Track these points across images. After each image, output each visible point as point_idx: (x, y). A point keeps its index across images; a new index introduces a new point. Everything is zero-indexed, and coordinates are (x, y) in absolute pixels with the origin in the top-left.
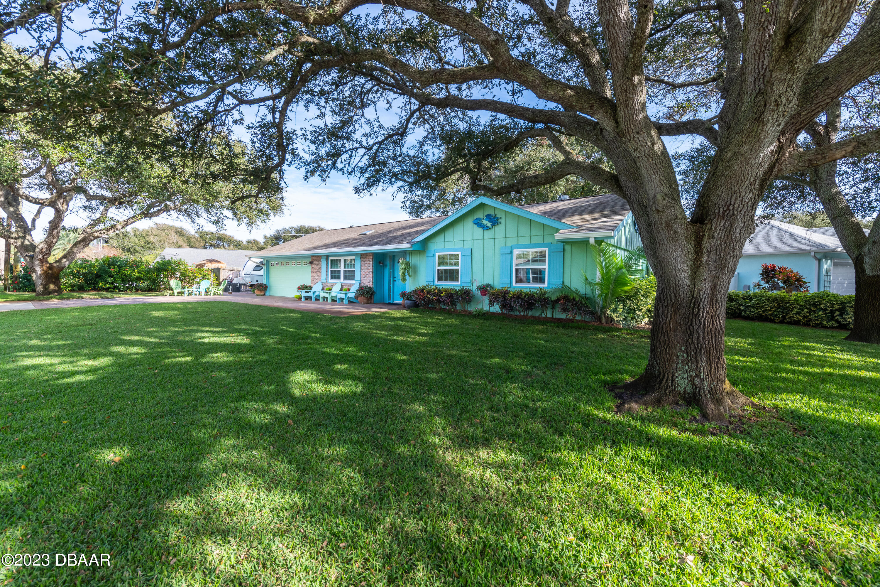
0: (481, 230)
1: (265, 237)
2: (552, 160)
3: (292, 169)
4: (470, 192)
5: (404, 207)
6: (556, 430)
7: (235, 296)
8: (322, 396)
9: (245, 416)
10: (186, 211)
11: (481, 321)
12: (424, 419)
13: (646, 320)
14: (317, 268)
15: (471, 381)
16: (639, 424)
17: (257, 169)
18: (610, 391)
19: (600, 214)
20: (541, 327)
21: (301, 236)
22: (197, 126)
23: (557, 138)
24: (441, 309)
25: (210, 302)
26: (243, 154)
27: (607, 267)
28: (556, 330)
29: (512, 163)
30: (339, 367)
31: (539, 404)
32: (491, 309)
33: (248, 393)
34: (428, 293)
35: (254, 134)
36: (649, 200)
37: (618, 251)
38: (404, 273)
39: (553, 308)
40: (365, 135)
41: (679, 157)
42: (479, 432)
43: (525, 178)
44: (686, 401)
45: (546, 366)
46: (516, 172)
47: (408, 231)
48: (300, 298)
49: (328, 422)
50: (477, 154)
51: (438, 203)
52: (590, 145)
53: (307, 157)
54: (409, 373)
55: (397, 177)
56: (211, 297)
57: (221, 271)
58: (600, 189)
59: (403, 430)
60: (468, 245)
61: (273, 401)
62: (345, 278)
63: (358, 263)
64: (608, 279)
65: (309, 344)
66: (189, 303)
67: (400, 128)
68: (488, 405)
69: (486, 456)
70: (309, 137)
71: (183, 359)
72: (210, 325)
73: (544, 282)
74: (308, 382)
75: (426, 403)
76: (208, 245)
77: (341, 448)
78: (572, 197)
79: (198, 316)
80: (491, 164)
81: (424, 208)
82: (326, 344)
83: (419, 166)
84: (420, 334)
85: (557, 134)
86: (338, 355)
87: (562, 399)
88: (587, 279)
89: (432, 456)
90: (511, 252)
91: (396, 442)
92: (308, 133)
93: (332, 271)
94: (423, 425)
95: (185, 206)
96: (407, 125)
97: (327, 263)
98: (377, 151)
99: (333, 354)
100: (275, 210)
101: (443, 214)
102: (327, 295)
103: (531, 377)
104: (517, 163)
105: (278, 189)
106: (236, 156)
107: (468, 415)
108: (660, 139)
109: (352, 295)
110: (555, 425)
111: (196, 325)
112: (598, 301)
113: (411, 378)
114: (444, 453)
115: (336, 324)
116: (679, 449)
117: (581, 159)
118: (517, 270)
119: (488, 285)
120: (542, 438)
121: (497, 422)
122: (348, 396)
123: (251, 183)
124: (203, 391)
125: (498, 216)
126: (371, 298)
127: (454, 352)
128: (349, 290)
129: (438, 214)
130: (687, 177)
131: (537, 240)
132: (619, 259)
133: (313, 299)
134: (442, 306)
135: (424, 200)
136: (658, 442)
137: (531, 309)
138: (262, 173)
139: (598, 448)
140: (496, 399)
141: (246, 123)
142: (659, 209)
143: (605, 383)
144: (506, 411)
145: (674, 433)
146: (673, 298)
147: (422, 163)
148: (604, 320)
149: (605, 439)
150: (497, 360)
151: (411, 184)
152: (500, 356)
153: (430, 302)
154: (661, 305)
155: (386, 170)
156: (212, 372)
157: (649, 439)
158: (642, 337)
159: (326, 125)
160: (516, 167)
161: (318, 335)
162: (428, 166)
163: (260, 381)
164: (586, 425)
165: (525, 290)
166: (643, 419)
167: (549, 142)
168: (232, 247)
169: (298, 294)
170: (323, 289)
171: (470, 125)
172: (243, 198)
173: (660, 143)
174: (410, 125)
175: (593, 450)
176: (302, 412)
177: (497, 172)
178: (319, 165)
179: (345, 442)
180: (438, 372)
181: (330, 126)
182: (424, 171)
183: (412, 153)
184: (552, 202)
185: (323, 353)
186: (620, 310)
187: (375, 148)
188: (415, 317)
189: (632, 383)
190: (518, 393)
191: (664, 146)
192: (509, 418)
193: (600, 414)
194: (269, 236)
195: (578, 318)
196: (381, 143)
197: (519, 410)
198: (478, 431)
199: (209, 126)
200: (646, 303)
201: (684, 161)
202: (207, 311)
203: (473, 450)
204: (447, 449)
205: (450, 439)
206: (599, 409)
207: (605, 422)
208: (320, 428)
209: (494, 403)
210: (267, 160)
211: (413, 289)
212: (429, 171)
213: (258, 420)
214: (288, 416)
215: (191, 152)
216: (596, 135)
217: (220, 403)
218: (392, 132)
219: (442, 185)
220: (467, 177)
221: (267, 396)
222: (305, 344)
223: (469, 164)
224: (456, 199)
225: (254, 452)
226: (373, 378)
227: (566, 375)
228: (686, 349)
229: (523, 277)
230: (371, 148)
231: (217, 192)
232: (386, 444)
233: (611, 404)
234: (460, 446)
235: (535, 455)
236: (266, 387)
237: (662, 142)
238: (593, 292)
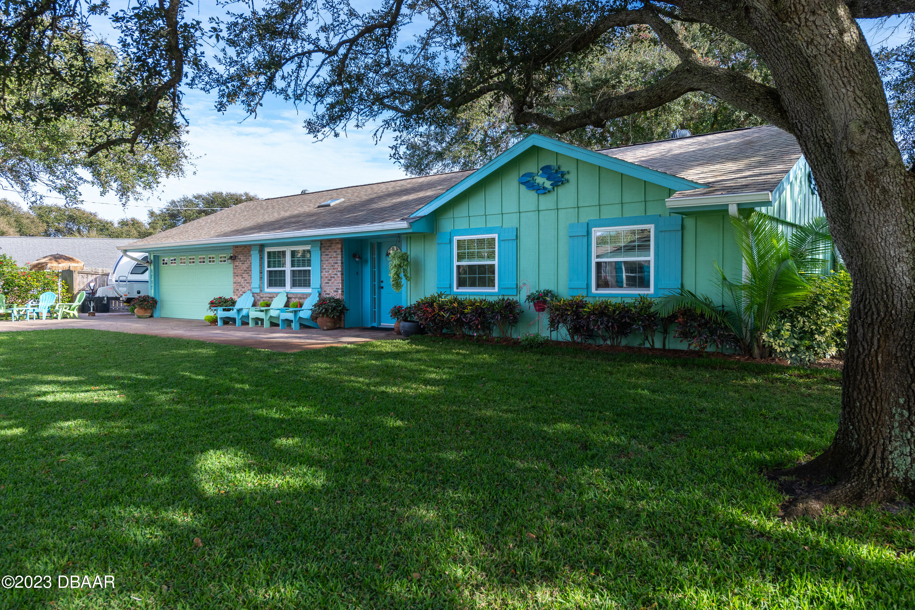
0: (532, 195)
1: (152, 214)
2: (658, 67)
3: (197, 91)
4: (514, 127)
5: (396, 156)
6: (674, 551)
7: (99, 318)
8: (253, 494)
9: (118, 531)
10: (11, 170)
11: (535, 358)
12: (437, 533)
13: (833, 351)
14: (244, 267)
15: (519, 464)
16: (823, 537)
17: (133, 91)
18: (770, 478)
19: (746, 161)
20: (643, 367)
21: (214, 211)
22: (26, 17)
23: (668, 26)
24: (464, 336)
25: (57, 331)
26: (109, 65)
27: (761, 257)
28: (671, 370)
29: (587, 73)
30: (284, 442)
31: (641, 504)
32: (554, 336)
33: (122, 491)
34: (441, 307)
35: (127, 31)
36: (835, 132)
37: (780, 227)
38: (397, 274)
39: (665, 332)
40: (324, 29)
41: (888, 56)
42: (535, 556)
43: (610, 100)
44: (908, 495)
45: (654, 436)
46: (595, 89)
47: (404, 198)
48: (214, 321)
49: (264, 542)
50: (524, 58)
51: (456, 148)
52: (727, 37)
53: (221, 69)
54: (408, 451)
55: (382, 103)
56: (59, 322)
57: (75, 275)
58: (747, 117)
59: (398, 554)
60: (510, 222)
61: (168, 504)
62: (294, 284)
63: (315, 258)
64: (763, 279)
65: (231, 402)
66: (19, 333)
67: (387, 14)
68: (551, 507)
69: (548, 598)
70: (225, 34)
71: (9, 432)
72: (57, 371)
73: (648, 286)
74: (229, 469)
75: (439, 504)
76: (52, 230)
77: (289, 588)
78: (696, 133)
79: (35, 355)
80: (551, 75)
81: (431, 158)
82: (260, 401)
83: (421, 83)
84: (427, 382)
85: (667, 20)
86: (282, 421)
87: (683, 495)
88: (724, 279)
89: (452, 600)
90: (588, 234)
91: (387, 575)
92: (223, 27)
93: (270, 272)
94: (435, 545)
95: (11, 162)
96: (398, 8)
97: (261, 258)
98: (346, 56)
99: (274, 420)
100: (169, 166)
101: (465, 167)
102: (261, 315)
103: (627, 455)
104: (597, 73)
105: (173, 128)
106: (95, 70)
107: (514, 525)
108: (853, 22)
109: (305, 313)
110: (671, 542)
111: (31, 371)
112: (745, 317)
113: (413, 461)
114: (472, 594)
115: (278, 365)
116: (898, 583)
117: (712, 62)
118: (599, 265)
119: (547, 293)
120: (648, 565)
121: (567, 537)
122: (299, 494)
123: (123, 118)
124: (44, 488)
125: (563, 169)
126: (339, 318)
127: (489, 413)
128: (301, 305)
129: (456, 169)
130: (903, 92)
131: (635, 210)
132: (782, 243)
133: (238, 322)
134: (466, 331)
135: (432, 143)
136: (858, 570)
137: (626, 335)
138: (141, 98)
139: (750, 583)
140: (565, 496)
141: (111, 11)
142: (856, 149)
143: (761, 466)
144: (583, 518)
145: (889, 554)
146: (882, 309)
147: (425, 78)
148: (756, 351)
149: (762, 566)
150: (565, 426)
151: (407, 114)
152: (569, 417)
153: (445, 323)
154: (859, 323)
155: (363, 90)
156: (59, 453)
157: (842, 565)
158: (826, 381)
159: (254, 13)
160: (594, 80)
161: (247, 387)
162: (437, 81)
163: (145, 469)
164: (728, 541)
165: (614, 301)
166: (831, 530)
167: (654, 35)
168: (94, 233)
169: (211, 314)
170: (254, 305)
171: (511, 7)
172: (109, 144)
173: (854, 29)
174: (404, 10)
175: (742, 586)
176: (218, 524)
177: (561, 92)
178: (244, 84)
179: (295, 576)
180: (459, 449)
181: (261, 13)
182: (431, 91)
183: (408, 59)
184: (659, 141)
185: (256, 418)
186: (786, 334)
187: (342, 51)
188: (418, 352)
189: (810, 464)
190: (604, 484)
191: (861, 34)
192: (589, 531)
193: (754, 521)
194: (157, 212)
195: (711, 349)
196: (353, 42)
197: (607, 515)
198: (533, 555)
199: (47, 18)
200: (833, 321)
201: (898, 64)
202: (51, 347)
203: (524, 588)
204: (477, 587)
205: (483, 569)
206: (752, 512)
207: (762, 535)
208: (249, 552)
209: (562, 503)
210: (150, 76)
211: (414, 302)
212: (439, 91)
213: (140, 538)
214: (194, 532)
215: (17, 63)
216: (737, 18)
217: (73, 509)
218: (372, 22)
219: (463, 116)
220: (506, 101)
221: (156, 495)
222: (223, 402)
223: (509, 76)
224: (488, 140)
225: (134, 597)
226: (345, 461)
227: (690, 451)
228: (907, 401)
229: (609, 276)
230: (334, 52)
231: (64, 135)
232: (368, 580)
233: (772, 503)
234: (502, 582)
235: (636, 597)
236: (155, 480)
237: (858, 28)
238: (737, 300)
